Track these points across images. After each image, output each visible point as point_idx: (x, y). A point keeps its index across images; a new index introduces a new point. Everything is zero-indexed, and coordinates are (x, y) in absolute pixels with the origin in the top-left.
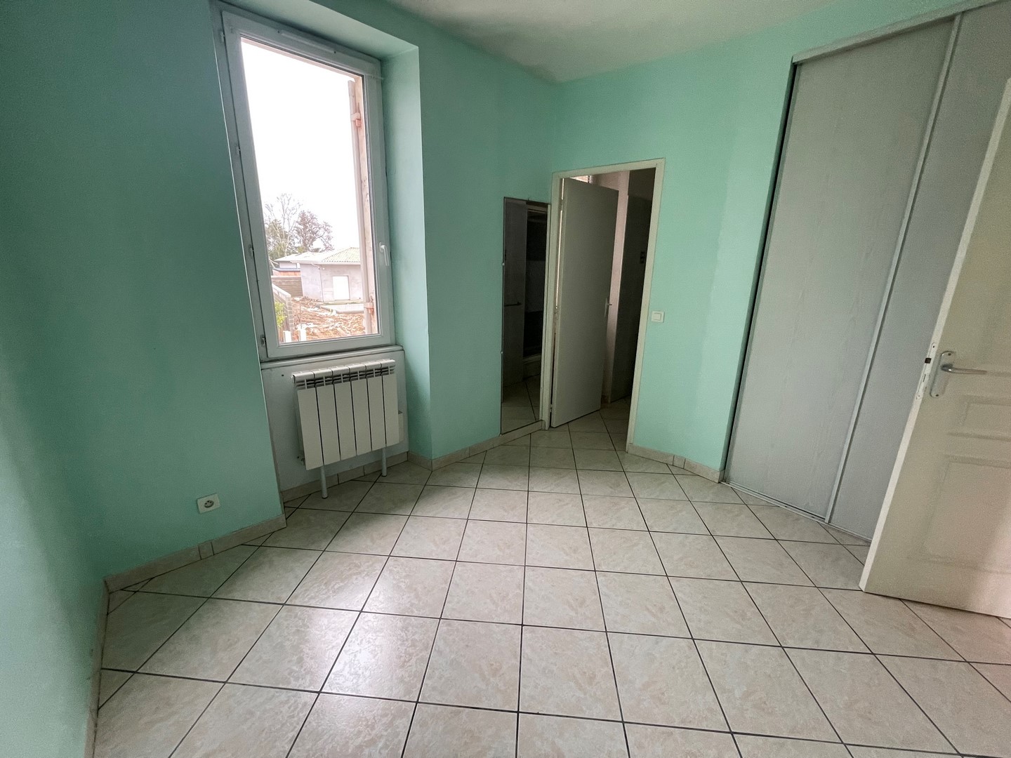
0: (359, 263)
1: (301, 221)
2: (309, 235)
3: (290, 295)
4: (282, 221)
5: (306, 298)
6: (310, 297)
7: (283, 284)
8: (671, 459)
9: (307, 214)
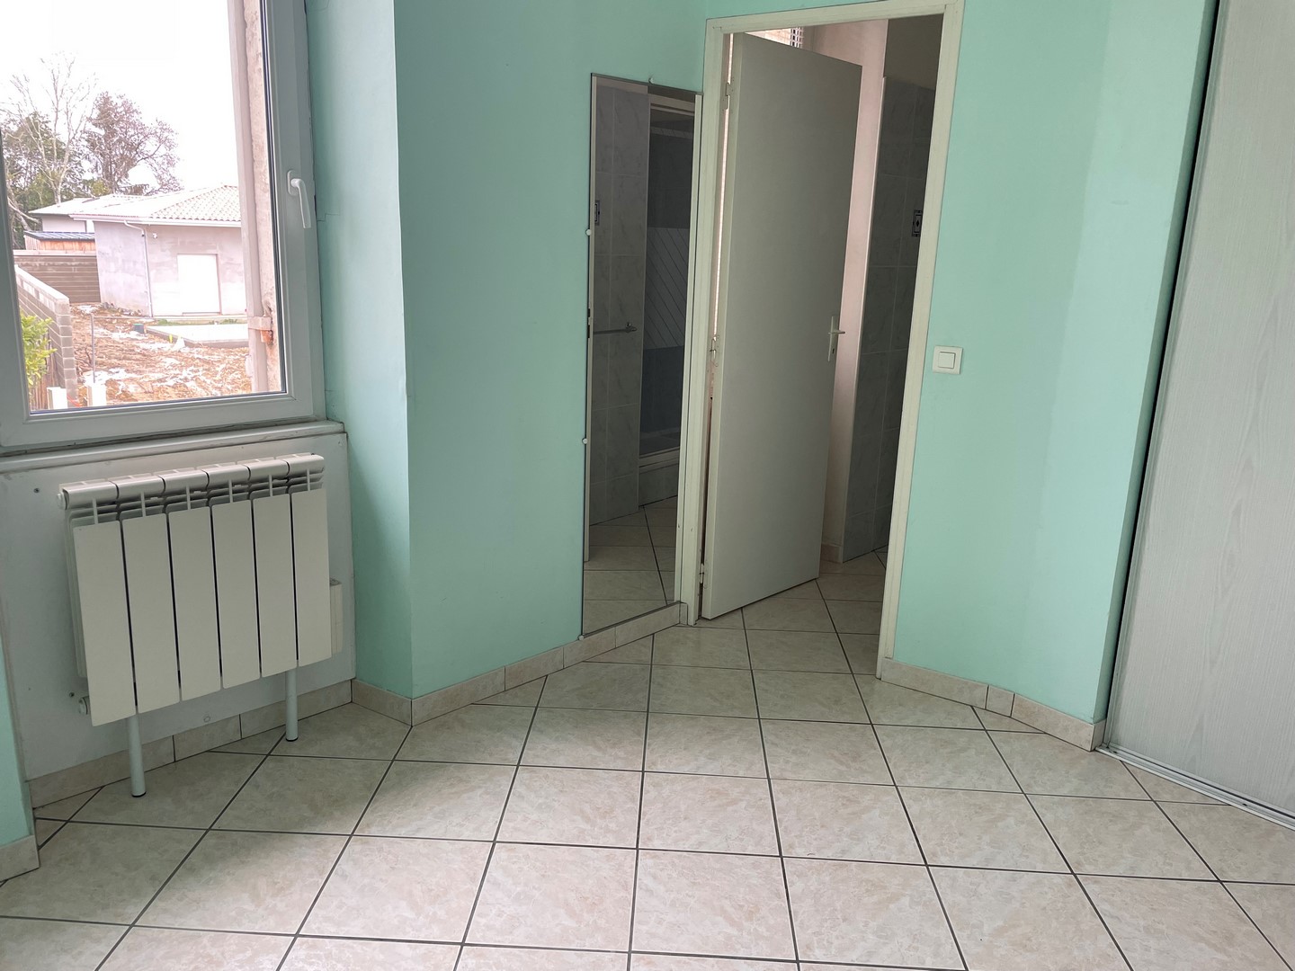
0: (238, 224)
1: (100, 117)
2: (119, 151)
3: (66, 299)
4: (52, 117)
5: (108, 308)
6: (119, 305)
7: (50, 270)
8: (980, 693)
9: (115, 100)
